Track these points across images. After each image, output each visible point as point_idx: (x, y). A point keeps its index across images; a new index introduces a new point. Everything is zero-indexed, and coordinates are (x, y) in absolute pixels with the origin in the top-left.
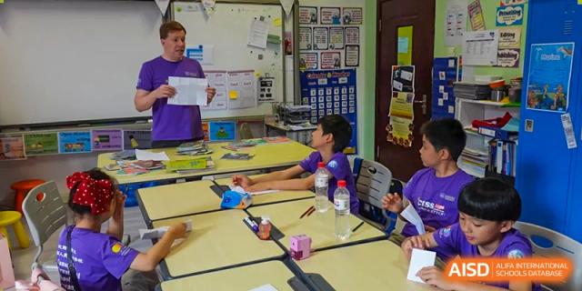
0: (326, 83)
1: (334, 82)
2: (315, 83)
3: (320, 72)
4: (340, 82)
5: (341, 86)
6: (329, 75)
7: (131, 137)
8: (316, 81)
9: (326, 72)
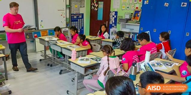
0: (76, 18)
1: (78, 17)
2: (73, 18)
3: (74, 14)
4: (80, 17)
5: (80, 18)
6: (77, 15)
7: (27, 35)
8: (74, 17)
9: (76, 14)
